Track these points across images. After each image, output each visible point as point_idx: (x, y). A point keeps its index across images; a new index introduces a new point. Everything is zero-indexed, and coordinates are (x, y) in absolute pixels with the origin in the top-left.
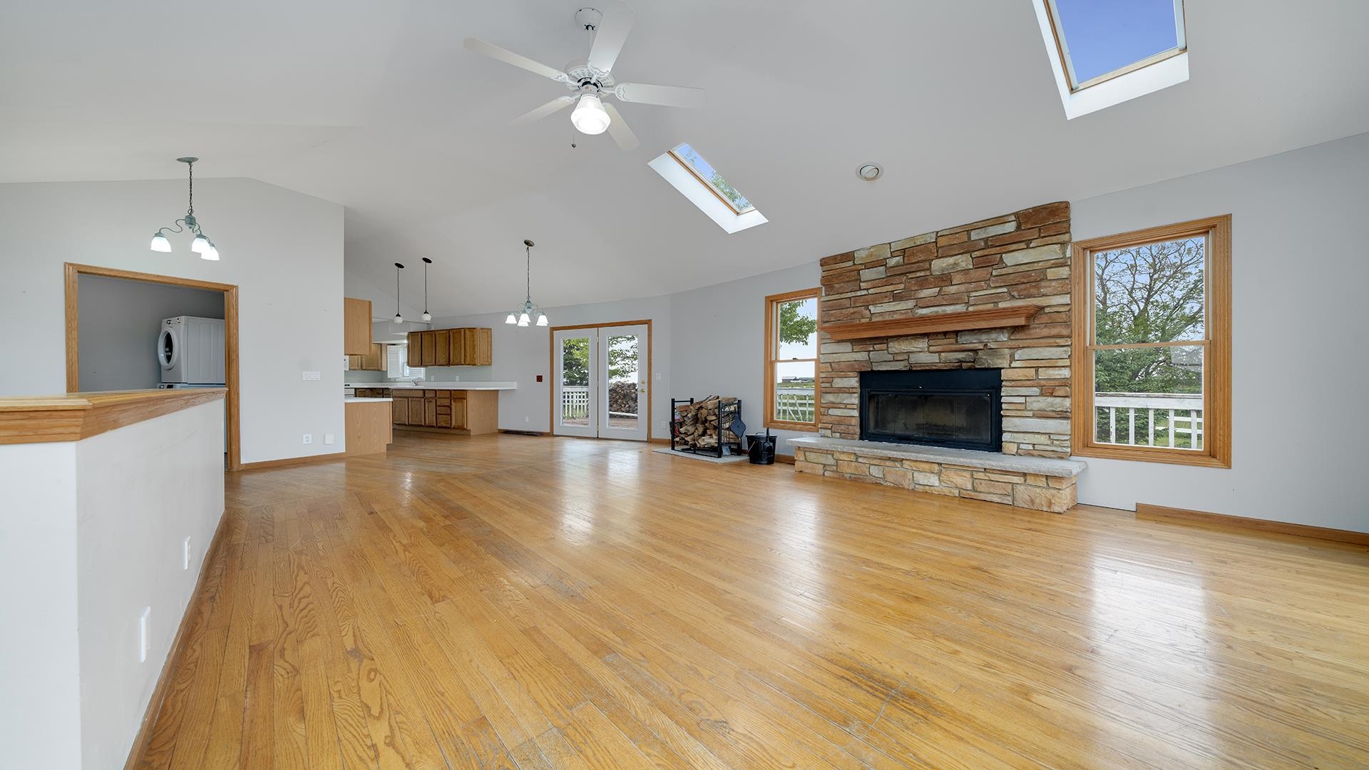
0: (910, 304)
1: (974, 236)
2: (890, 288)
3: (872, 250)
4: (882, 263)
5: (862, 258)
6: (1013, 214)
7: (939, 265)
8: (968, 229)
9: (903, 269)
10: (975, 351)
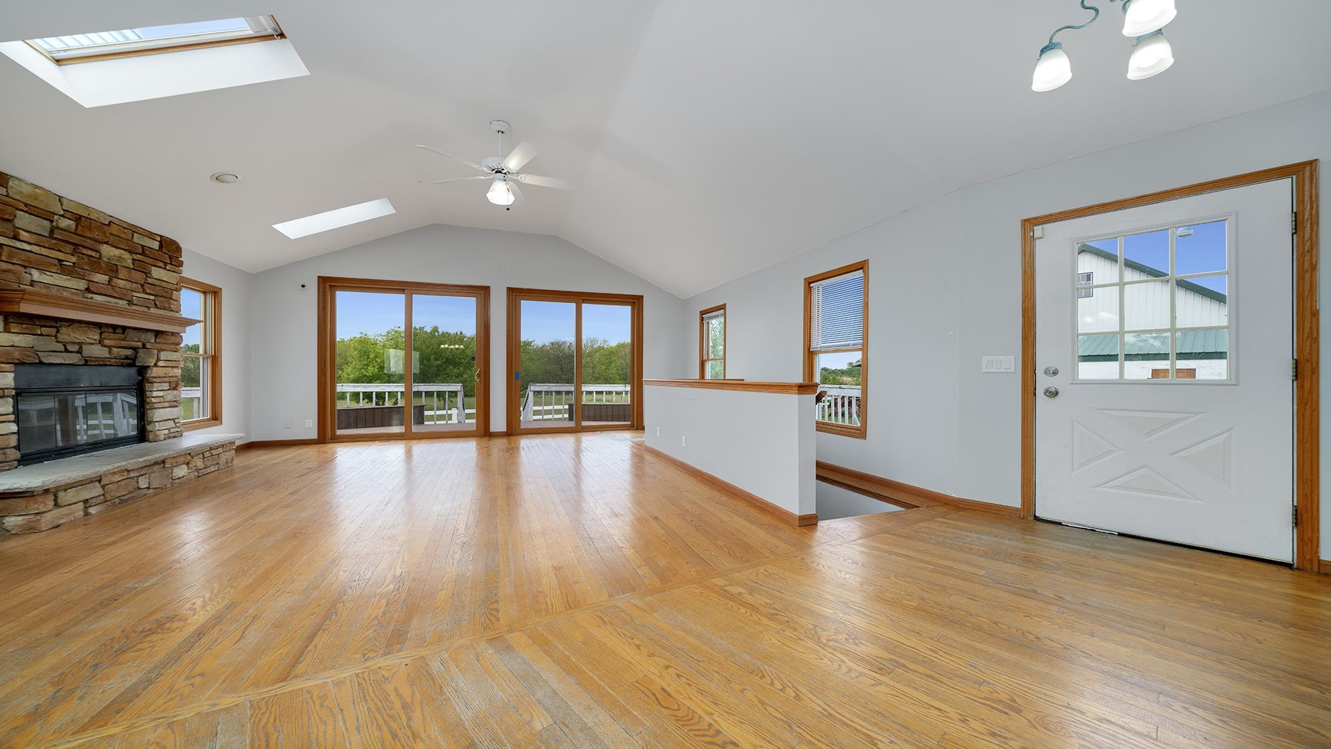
0: (81, 284)
1: (137, 238)
2: (61, 256)
3: (37, 191)
4: (48, 216)
5: (21, 193)
6: (161, 236)
7: (108, 251)
8: (134, 229)
9: (75, 239)
10: (135, 349)
